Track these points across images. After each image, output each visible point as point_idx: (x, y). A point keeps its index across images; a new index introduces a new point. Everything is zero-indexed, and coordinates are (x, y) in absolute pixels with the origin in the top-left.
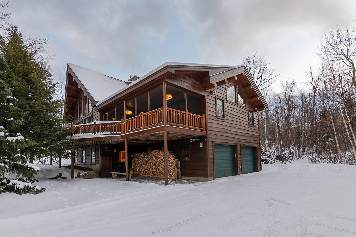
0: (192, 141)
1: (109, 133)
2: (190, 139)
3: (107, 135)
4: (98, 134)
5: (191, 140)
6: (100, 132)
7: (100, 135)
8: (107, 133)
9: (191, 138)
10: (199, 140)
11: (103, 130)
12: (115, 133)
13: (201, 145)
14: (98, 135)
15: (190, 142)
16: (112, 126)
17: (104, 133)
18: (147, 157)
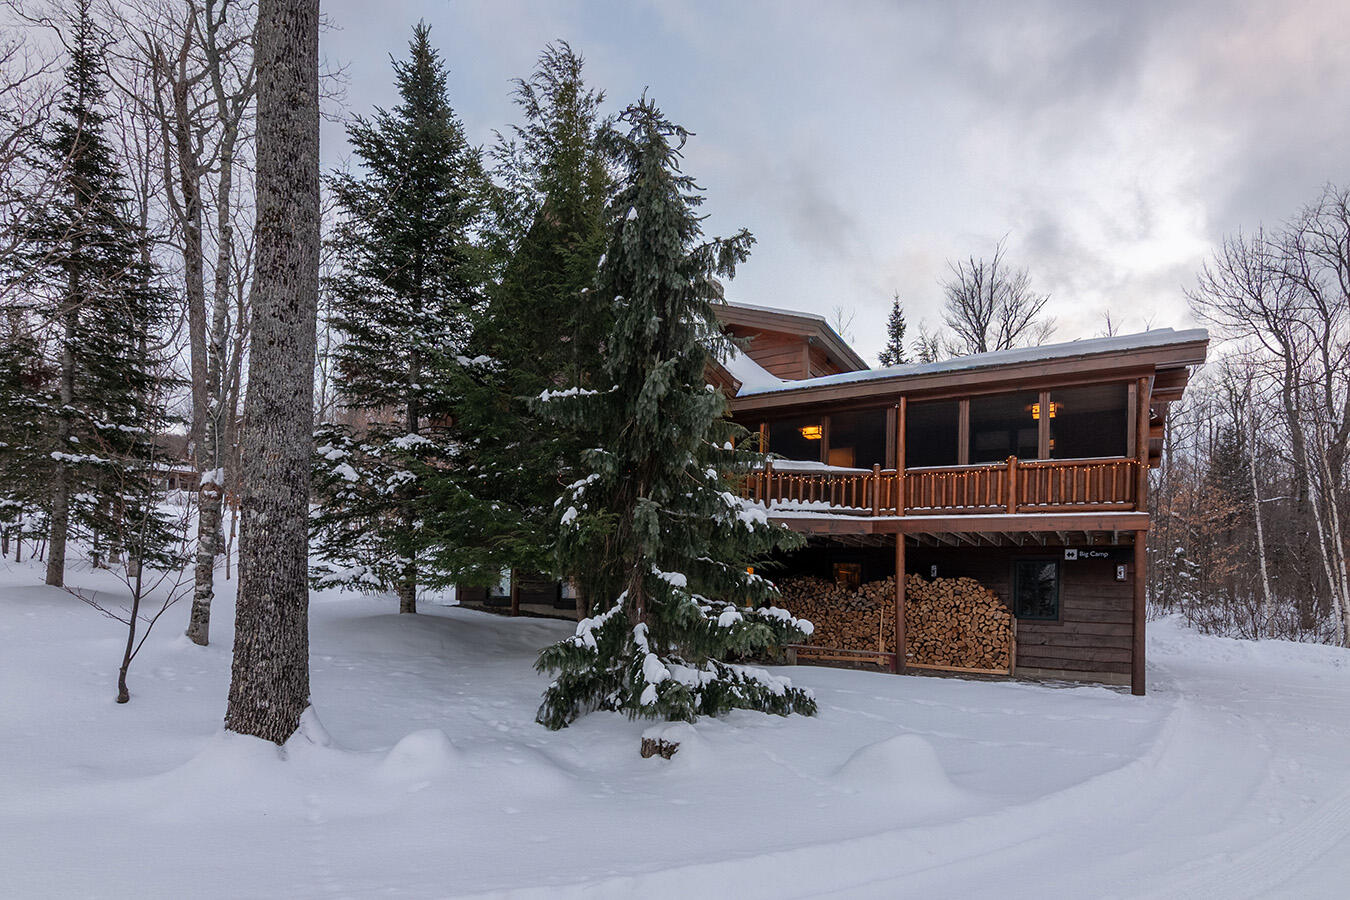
0: (1075, 558)
1: (826, 506)
2: (1067, 551)
3: (818, 512)
4: (781, 506)
6: (790, 501)
7: (792, 510)
8: (817, 505)
9: (1068, 548)
10: (1105, 555)
11: (801, 496)
12: (848, 508)
13: (1122, 572)
14: (783, 510)
15: (1067, 558)
16: (839, 485)
17: (806, 504)
18: (863, 596)
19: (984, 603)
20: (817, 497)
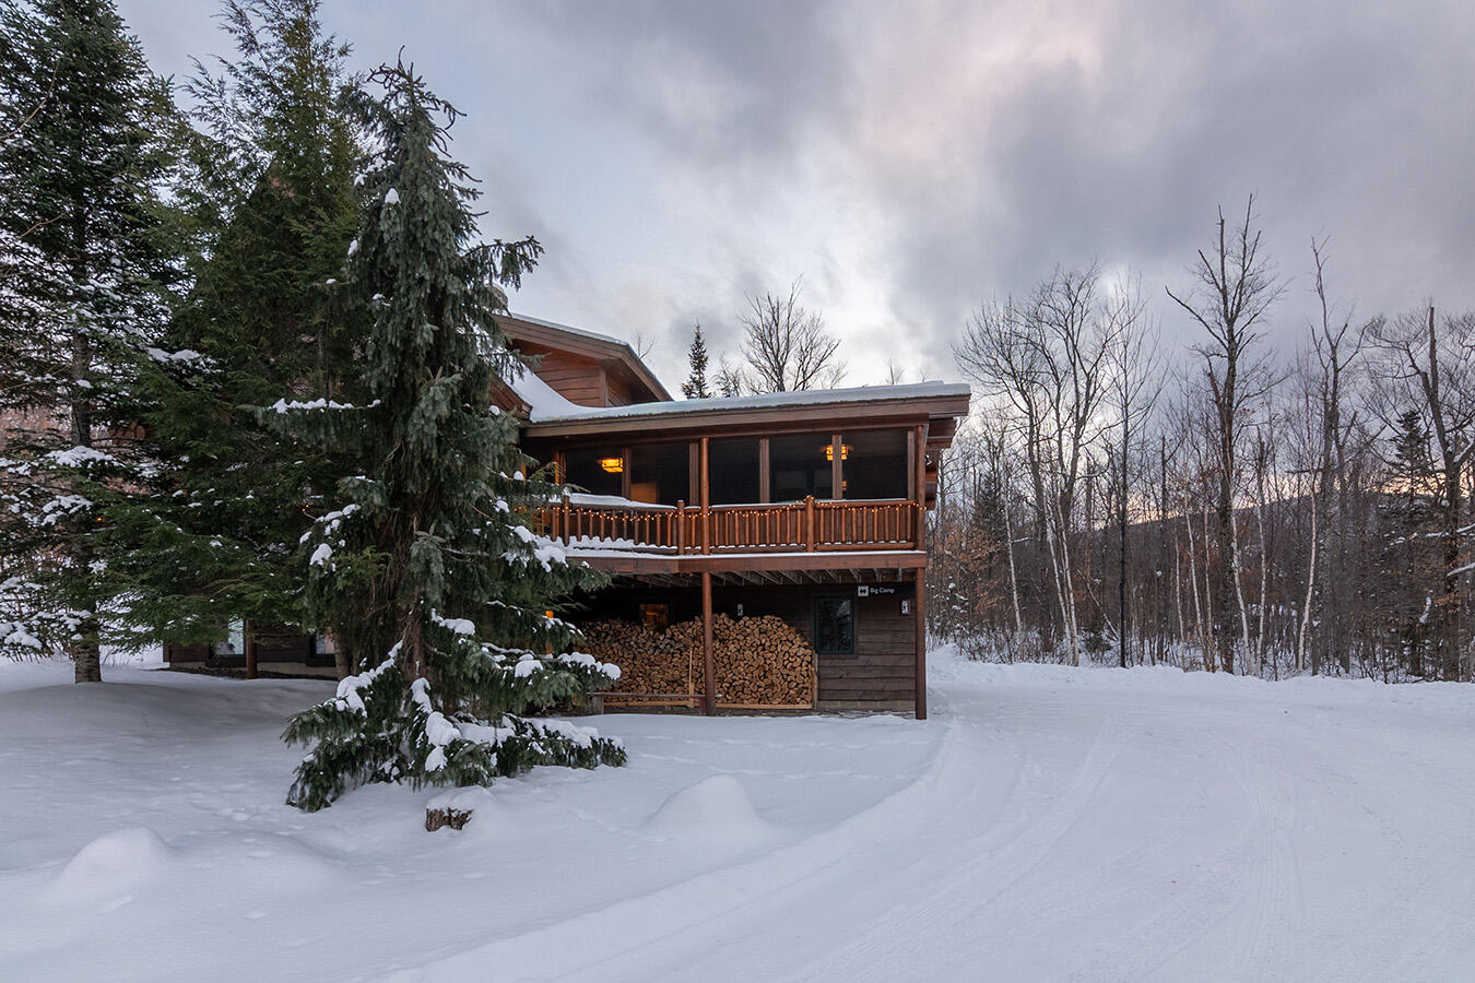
0: (867, 594)
1: (630, 544)
2: (860, 588)
3: (621, 550)
4: (581, 544)
5: (865, 591)
6: (589, 538)
7: (593, 549)
8: (620, 543)
9: (861, 585)
10: (892, 591)
11: (602, 533)
12: (654, 546)
13: (906, 607)
14: (584, 548)
15: (860, 594)
16: (642, 523)
17: (608, 542)
18: (671, 638)
19: (788, 640)
20: (620, 535)
